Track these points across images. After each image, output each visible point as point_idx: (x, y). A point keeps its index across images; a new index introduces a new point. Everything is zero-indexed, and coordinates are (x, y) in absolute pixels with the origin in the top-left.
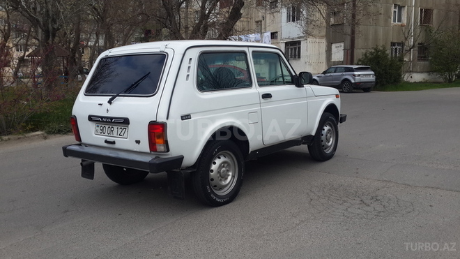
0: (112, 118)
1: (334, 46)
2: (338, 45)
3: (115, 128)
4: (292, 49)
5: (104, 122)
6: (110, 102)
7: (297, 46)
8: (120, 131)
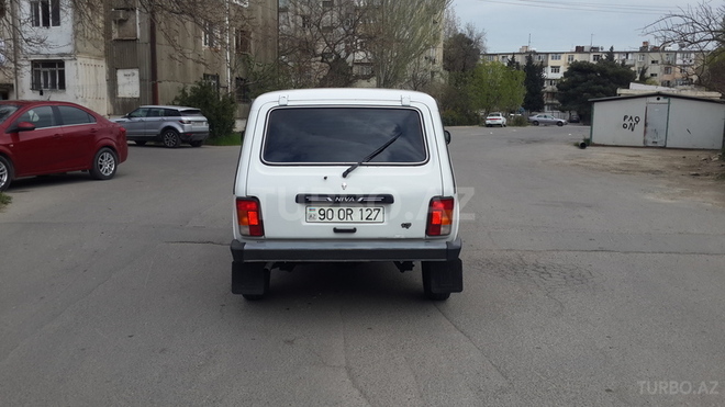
0: (356, 197)
1: (120, 73)
2: (128, 72)
3: (356, 209)
4: (45, 74)
6: (345, 175)
7: (57, 69)
8: (366, 213)
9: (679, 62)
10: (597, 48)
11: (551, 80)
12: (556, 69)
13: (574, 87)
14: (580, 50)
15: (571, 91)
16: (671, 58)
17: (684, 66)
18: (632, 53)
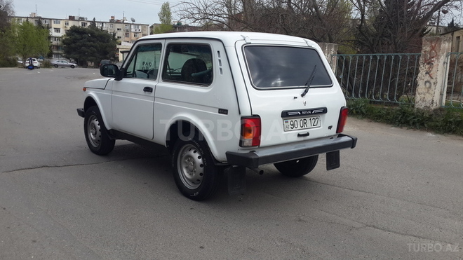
0: (312, 110)
3: (308, 119)
5: (304, 115)
6: (303, 95)
8: (313, 121)
9: (133, 30)
10: (83, 18)
11: (55, 37)
12: (57, 30)
13: (74, 43)
14: (72, 18)
15: (73, 45)
16: (128, 28)
17: (136, 33)
18: (106, 23)
